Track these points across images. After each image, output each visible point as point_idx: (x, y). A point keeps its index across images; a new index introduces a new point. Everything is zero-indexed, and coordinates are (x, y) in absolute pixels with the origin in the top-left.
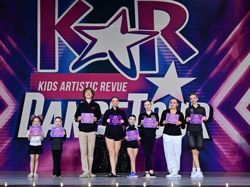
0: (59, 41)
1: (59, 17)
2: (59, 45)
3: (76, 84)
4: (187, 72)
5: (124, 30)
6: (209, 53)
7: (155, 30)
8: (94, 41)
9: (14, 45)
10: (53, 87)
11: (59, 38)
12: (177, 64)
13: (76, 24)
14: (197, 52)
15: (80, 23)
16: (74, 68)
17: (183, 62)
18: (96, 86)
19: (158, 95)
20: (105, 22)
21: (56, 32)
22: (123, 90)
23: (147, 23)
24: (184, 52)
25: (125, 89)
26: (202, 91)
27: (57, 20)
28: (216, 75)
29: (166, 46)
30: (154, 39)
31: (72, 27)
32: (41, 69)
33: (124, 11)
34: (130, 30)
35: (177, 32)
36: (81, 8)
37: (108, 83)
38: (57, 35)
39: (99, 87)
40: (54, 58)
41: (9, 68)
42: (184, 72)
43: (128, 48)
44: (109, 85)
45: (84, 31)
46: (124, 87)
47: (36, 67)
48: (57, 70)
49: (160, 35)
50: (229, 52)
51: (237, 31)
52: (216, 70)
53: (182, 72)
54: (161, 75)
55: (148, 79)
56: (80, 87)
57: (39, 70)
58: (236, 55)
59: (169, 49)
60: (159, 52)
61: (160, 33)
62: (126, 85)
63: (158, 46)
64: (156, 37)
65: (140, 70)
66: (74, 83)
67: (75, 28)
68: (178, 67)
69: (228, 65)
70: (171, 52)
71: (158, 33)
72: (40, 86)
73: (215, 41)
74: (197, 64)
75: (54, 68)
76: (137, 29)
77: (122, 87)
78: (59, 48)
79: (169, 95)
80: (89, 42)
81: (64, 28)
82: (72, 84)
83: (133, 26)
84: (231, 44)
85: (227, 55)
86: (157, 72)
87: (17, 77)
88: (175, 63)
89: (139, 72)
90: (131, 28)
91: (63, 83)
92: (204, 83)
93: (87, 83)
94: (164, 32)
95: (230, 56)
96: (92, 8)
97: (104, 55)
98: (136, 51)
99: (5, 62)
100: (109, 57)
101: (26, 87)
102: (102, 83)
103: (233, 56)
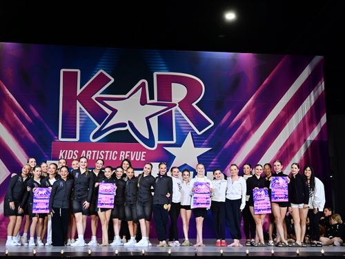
0: (80, 111)
1: (81, 88)
2: (80, 115)
3: (96, 153)
4: (203, 142)
5: (143, 102)
6: (224, 124)
7: (173, 102)
8: (115, 111)
9: (36, 114)
10: (74, 155)
11: (80, 108)
12: (194, 134)
13: (98, 95)
14: (212, 124)
15: (101, 94)
16: (94, 138)
17: (199, 133)
18: (115, 155)
19: (176, 163)
20: (125, 94)
21: (78, 103)
22: (142, 159)
23: (165, 95)
24: (201, 123)
25: (144, 158)
26: (217, 161)
27: (79, 91)
28: (230, 146)
29: (183, 117)
30: (171, 111)
31: (93, 98)
32: (62, 137)
33: (144, 83)
34: (149, 101)
35: (194, 104)
36: (102, 80)
37: (127, 152)
38: (79, 105)
39: (118, 156)
40: (76, 127)
41: (30, 136)
42: (200, 142)
43: (147, 119)
44: (128, 154)
45: (105, 101)
46: (143, 156)
47: (58, 136)
48: (77, 139)
49: (177, 107)
50: (243, 124)
51: (250, 105)
52: (230, 141)
53: (198, 142)
54: (179, 145)
55: (166, 148)
56: (100, 155)
57: (61, 139)
58: (248, 128)
59: (185, 120)
60: (176, 123)
61: (178, 105)
62: (144, 154)
63: (176, 117)
64: (173, 109)
65: (159, 140)
66: (94, 152)
67: (97, 99)
68: (194, 137)
69: (241, 137)
70: (188, 124)
71: (175, 105)
72: (61, 154)
73: (229, 114)
74: (212, 135)
75: (75, 137)
76: (155, 100)
77: (141, 156)
78: (80, 118)
79: (186, 164)
80: (109, 112)
81: (86, 99)
82: (92, 153)
83: (152, 97)
84: (244, 116)
85: (240, 127)
86: (174, 142)
87: (39, 146)
88: (192, 133)
89: (157, 142)
90: (150, 99)
91: (84, 152)
92: (219, 154)
93: (107, 152)
94: (181, 104)
95: (243, 127)
96: (113, 80)
97: (124, 125)
98: (154, 122)
99: (27, 130)
100: (128, 127)
101: (47, 155)
102: (121, 152)
103: (246, 128)
